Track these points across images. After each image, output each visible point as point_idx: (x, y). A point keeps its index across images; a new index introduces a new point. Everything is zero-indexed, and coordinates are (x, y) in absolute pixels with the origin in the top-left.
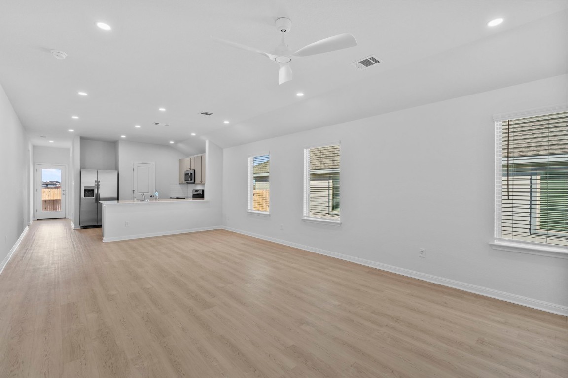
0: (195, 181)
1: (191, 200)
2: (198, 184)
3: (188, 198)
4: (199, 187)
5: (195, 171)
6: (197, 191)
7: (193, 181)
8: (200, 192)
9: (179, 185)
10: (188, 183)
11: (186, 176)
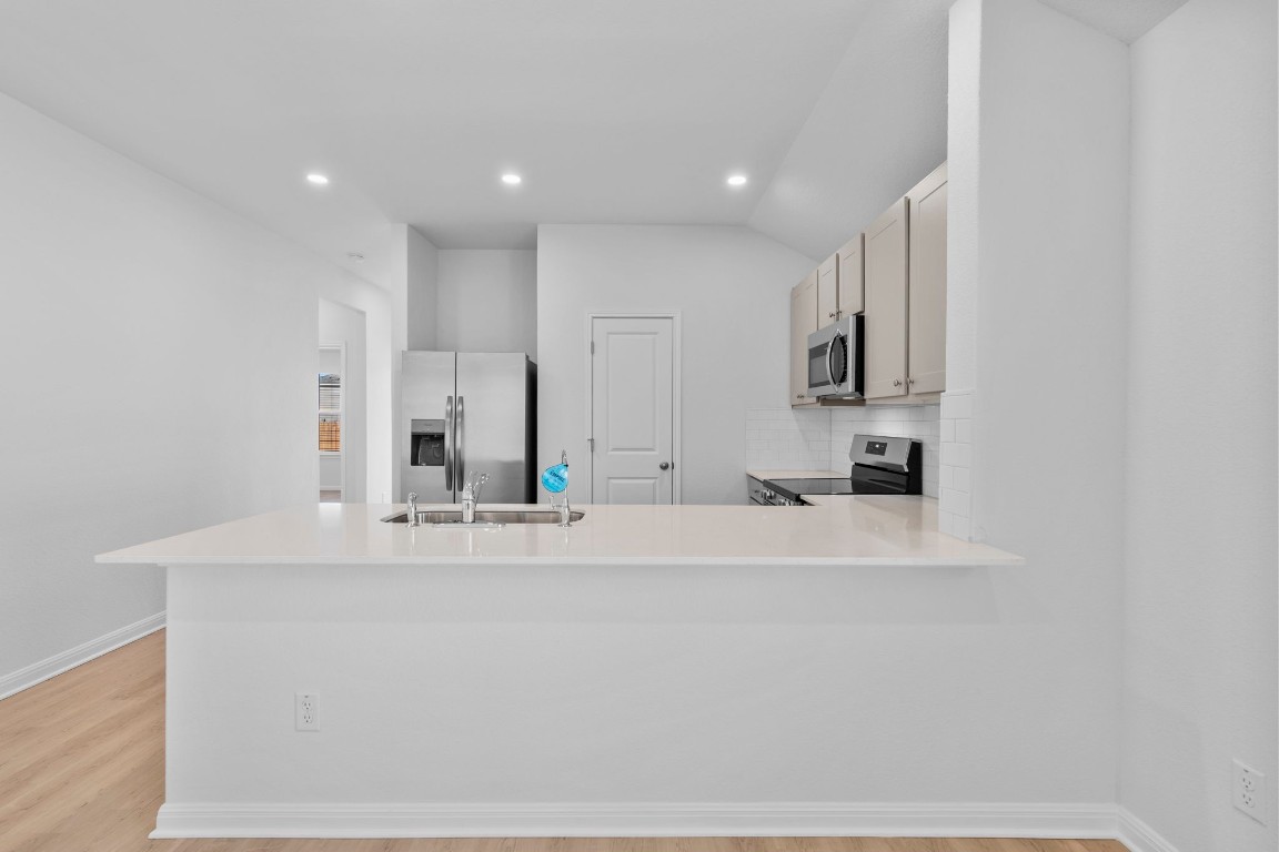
0: (860, 386)
1: (846, 507)
2: (885, 403)
3: (825, 487)
4: (893, 427)
5: (860, 321)
6: (877, 447)
7: (850, 385)
8: (898, 458)
9: (790, 414)
10: (824, 400)
11: (817, 360)
